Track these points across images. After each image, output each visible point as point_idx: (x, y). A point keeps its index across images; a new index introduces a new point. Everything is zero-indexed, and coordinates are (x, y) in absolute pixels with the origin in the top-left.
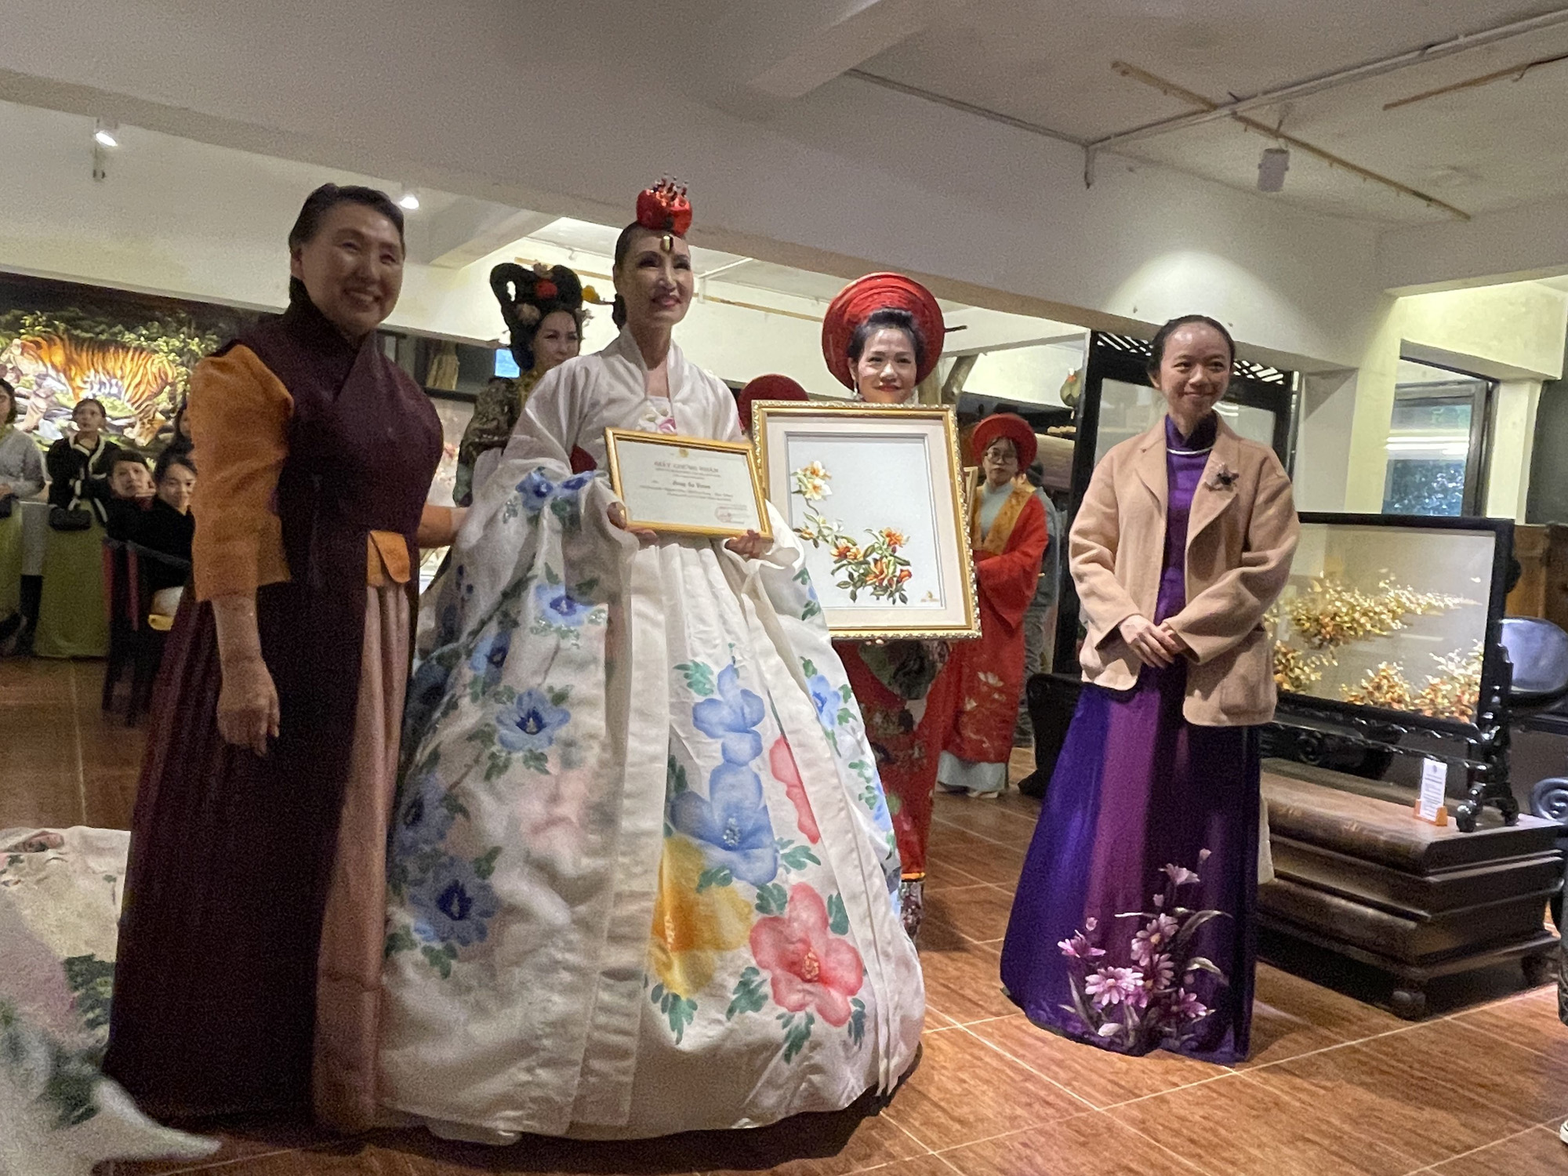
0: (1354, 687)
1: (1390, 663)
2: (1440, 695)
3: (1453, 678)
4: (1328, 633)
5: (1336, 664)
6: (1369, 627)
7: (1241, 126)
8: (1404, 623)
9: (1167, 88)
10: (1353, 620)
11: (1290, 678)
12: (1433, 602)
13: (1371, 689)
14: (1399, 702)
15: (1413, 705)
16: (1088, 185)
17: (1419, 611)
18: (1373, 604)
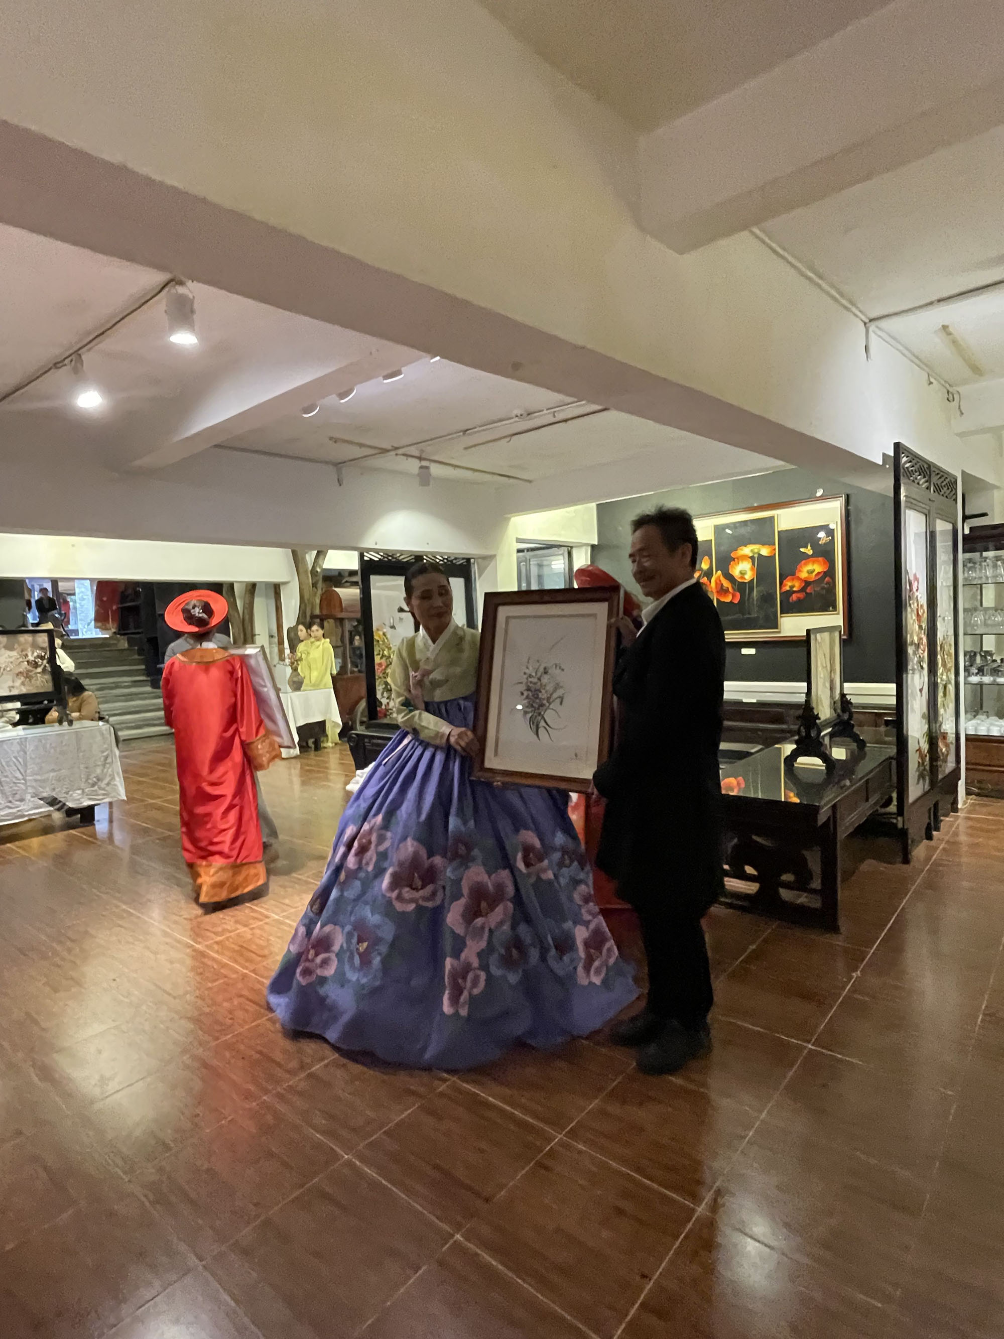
7: (405, 458)
9: (361, 445)
16: (340, 485)
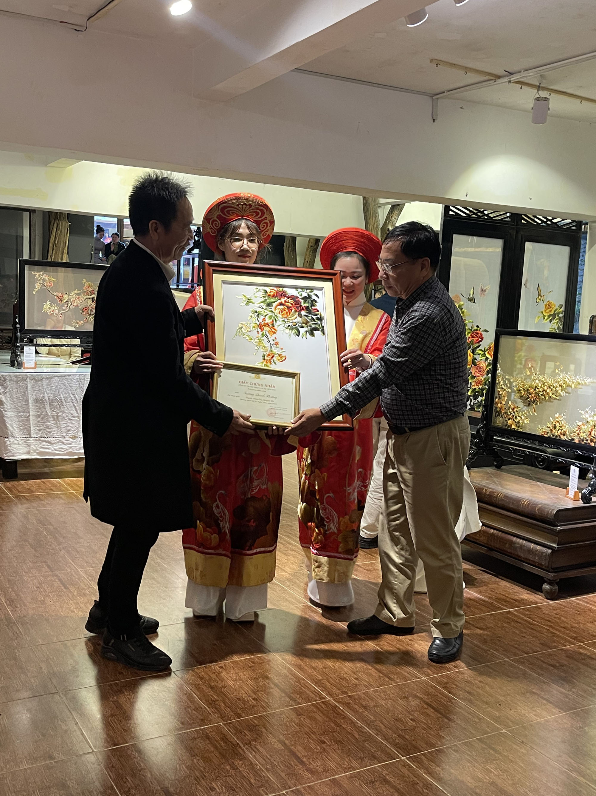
0: (544, 427)
1: (560, 414)
2: (581, 431)
3: (587, 422)
4: (533, 397)
5: (536, 414)
6: (551, 394)
8: (566, 393)
9: (467, 70)
10: (544, 390)
11: (515, 422)
12: (579, 381)
13: (551, 428)
14: (564, 435)
15: (571, 436)
16: (434, 121)
17: (573, 386)
18: (553, 382)
